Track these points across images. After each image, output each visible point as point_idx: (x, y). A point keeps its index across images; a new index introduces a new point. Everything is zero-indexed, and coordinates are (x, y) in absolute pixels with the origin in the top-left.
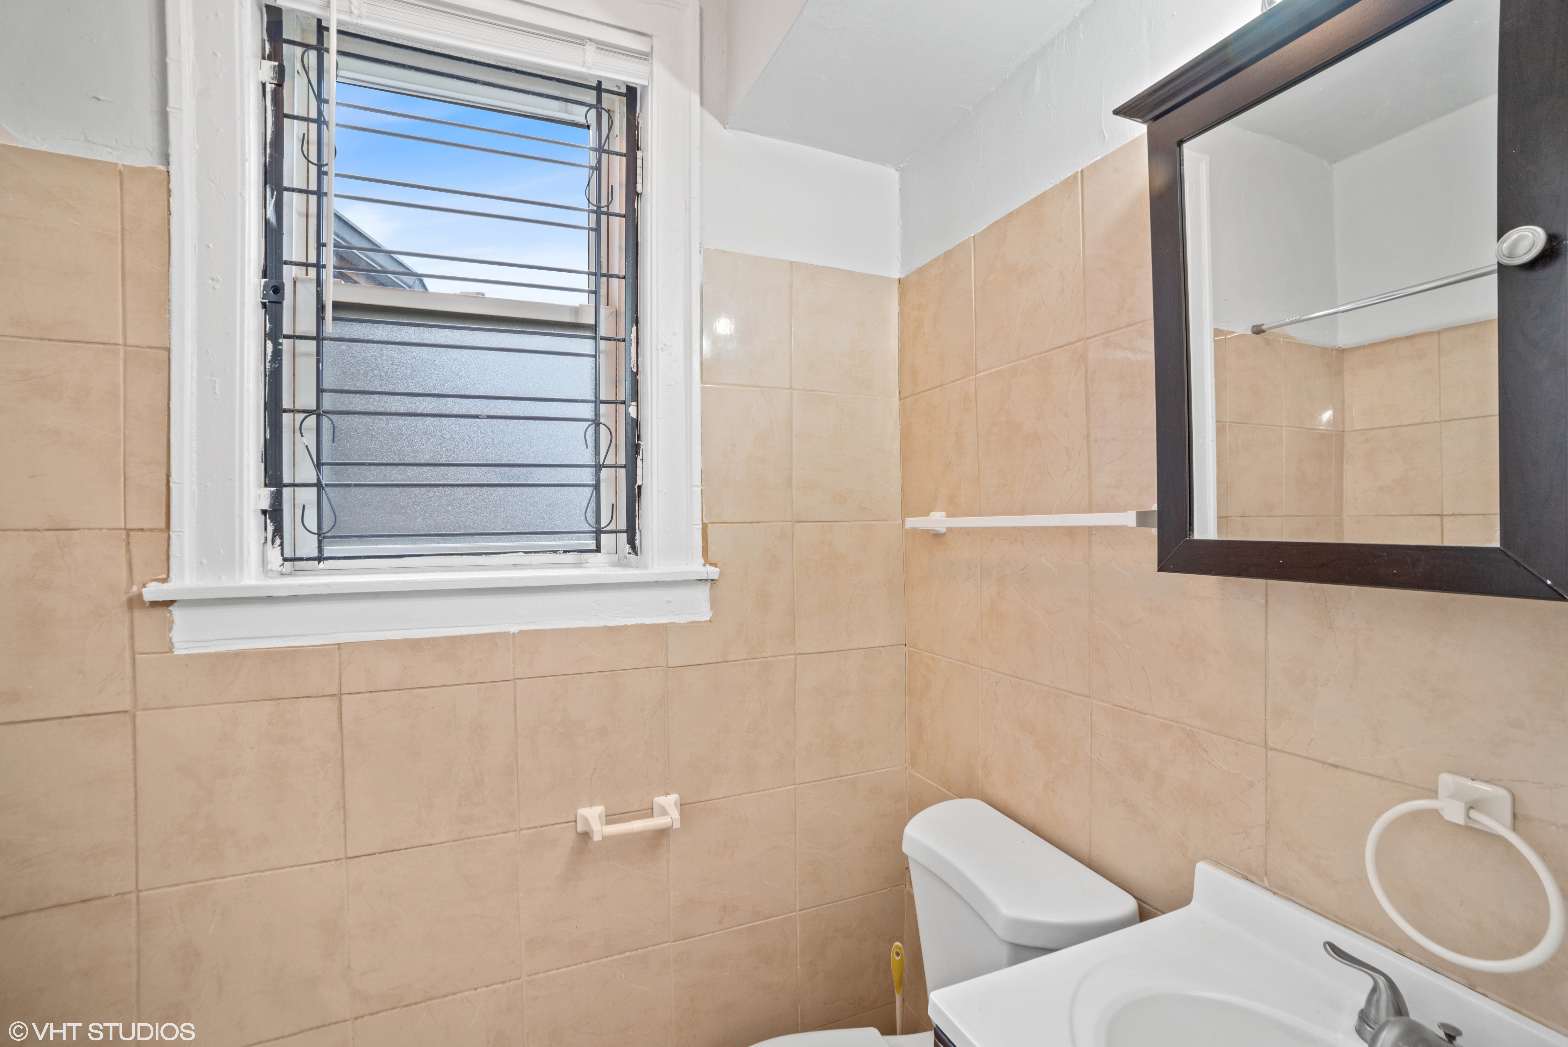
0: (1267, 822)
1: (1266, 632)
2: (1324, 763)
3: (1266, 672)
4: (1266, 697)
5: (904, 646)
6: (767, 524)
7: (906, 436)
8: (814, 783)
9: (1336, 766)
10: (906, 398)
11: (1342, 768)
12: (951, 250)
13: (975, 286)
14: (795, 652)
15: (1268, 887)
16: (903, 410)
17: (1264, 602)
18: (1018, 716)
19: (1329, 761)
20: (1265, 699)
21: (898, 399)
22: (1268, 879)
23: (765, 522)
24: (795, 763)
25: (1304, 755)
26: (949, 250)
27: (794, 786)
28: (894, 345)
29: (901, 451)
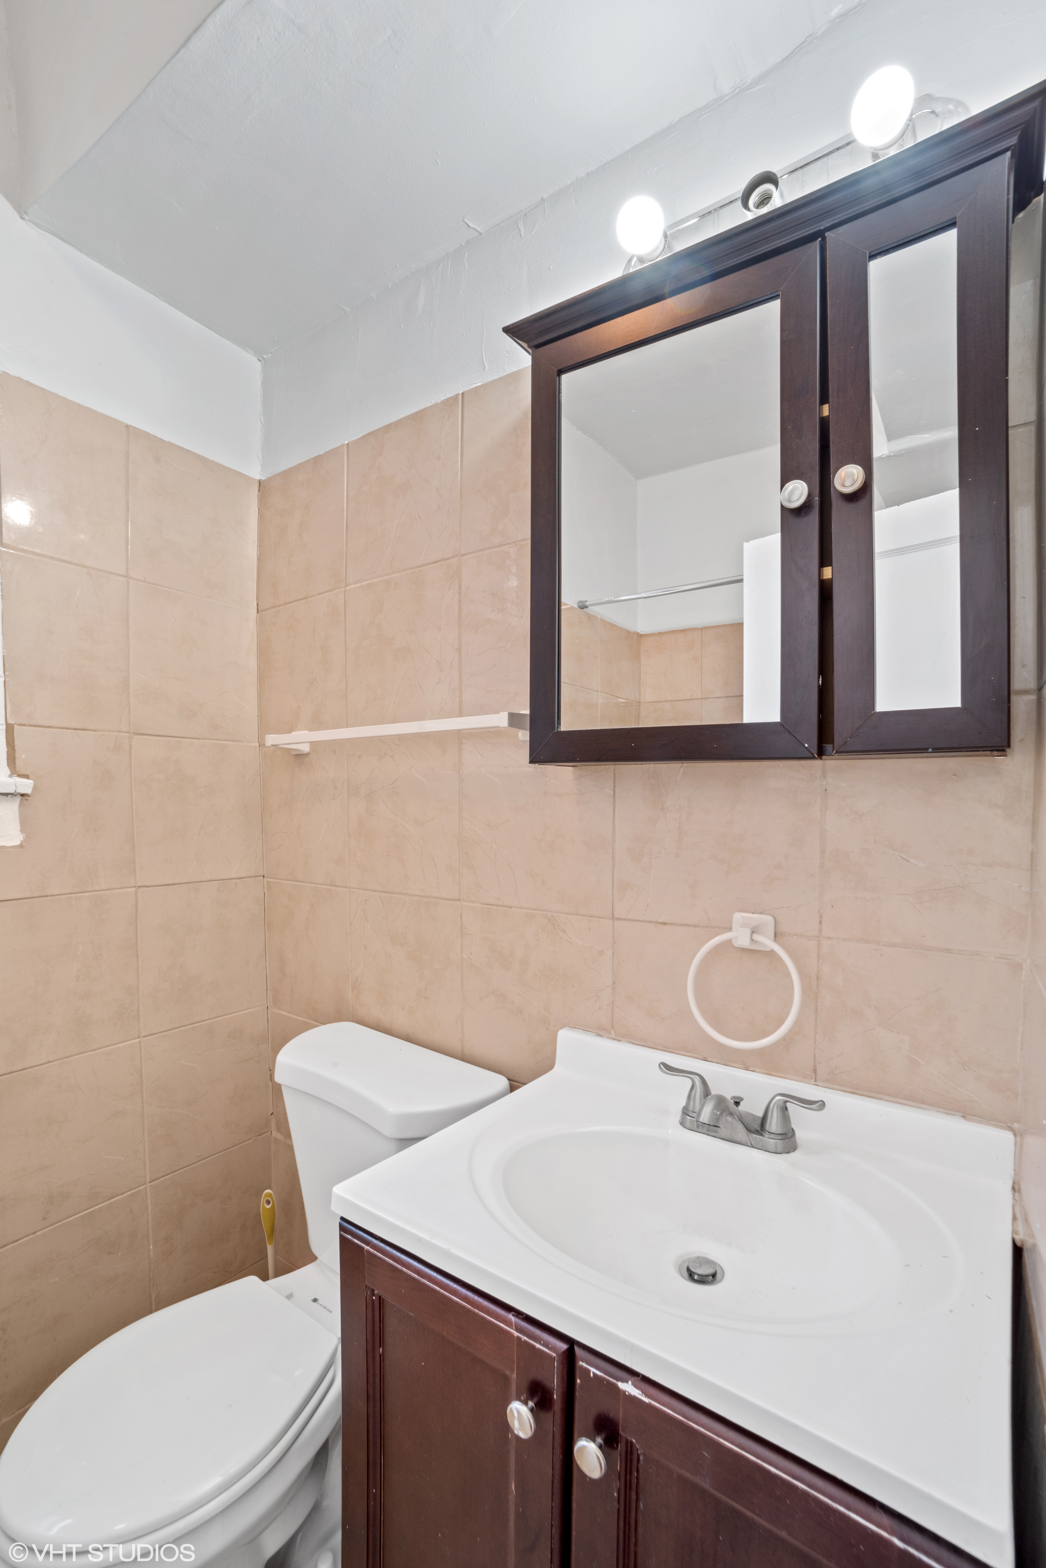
0: (614, 983)
1: (614, 819)
2: (657, 923)
3: (613, 853)
4: (613, 875)
5: (262, 878)
6: (97, 732)
7: (263, 652)
8: (163, 1034)
9: (665, 924)
10: (264, 610)
11: (670, 924)
12: (322, 455)
13: (347, 495)
14: (136, 884)
15: (614, 1037)
16: (261, 623)
17: (612, 793)
18: (388, 931)
19: (660, 921)
20: (613, 877)
21: (256, 611)
22: (614, 1031)
23: (95, 731)
24: (139, 1013)
25: (642, 919)
26: (319, 456)
27: (138, 1040)
28: (252, 552)
29: (258, 668)
